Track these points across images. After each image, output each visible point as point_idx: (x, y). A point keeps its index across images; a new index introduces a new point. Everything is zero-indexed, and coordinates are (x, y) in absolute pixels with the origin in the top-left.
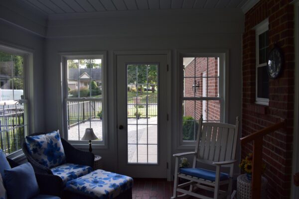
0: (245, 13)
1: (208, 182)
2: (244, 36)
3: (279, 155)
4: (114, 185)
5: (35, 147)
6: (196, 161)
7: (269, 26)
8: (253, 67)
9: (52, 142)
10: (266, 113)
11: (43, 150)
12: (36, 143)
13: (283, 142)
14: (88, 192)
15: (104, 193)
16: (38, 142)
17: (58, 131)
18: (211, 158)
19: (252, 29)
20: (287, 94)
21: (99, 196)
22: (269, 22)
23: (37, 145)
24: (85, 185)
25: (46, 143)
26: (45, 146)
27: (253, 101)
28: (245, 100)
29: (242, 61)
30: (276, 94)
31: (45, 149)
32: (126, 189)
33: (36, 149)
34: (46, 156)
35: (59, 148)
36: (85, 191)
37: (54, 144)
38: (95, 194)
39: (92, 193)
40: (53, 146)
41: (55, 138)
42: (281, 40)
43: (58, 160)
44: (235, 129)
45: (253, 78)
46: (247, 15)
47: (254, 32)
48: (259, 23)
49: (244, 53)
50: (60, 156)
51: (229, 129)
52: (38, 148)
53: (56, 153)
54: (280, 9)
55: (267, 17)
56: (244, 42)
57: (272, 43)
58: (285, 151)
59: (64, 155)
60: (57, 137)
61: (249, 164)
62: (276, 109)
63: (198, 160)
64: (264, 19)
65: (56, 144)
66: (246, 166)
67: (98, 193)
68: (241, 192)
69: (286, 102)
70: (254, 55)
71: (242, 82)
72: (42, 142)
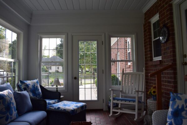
0: (144, 13)
1: (131, 103)
2: (144, 25)
3: (170, 84)
4: (77, 106)
5: (25, 87)
6: (122, 95)
7: (159, 16)
8: (151, 41)
9: (34, 85)
10: (160, 63)
11: (30, 89)
12: (26, 85)
13: (172, 76)
14: (62, 109)
15: (72, 109)
16: (27, 84)
17: (38, 79)
18: (130, 92)
19: (149, 21)
20: (172, 49)
21: (69, 111)
22: (159, 14)
23: (26, 86)
24: (59, 106)
25: (32, 85)
26: (31, 86)
27: (152, 60)
28: (146, 61)
29: (144, 39)
30: (166, 51)
31: (31, 88)
32: (83, 109)
33: (26, 88)
34: (32, 93)
35: (38, 90)
36: (60, 109)
37: (35, 86)
38: (67, 110)
39: (65, 110)
40: (35, 87)
41: (36, 83)
42: (166, 22)
43: (38, 96)
44: (143, 75)
45: (151, 47)
46: (146, 14)
47: (150, 23)
48: (153, 16)
49: (145, 34)
50: (39, 94)
51: (139, 75)
52: (27, 87)
53: (37, 92)
54: (165, 6)
55: (157, 12)
56: (144, 28)
57: (161, 25)
58: (173, 80)
59: (41, 94)
60: (37, 82)
61: (154, 90)
62: (166, 59)
63: (123, 95)
64: (156, 14)
65: (37, 87)
66: (152, 92)
67: (68, 110)
68: (151, 107)
69: (172, 54)
70: (151, 35)
71: (144, 51)
72: (29, 84)
